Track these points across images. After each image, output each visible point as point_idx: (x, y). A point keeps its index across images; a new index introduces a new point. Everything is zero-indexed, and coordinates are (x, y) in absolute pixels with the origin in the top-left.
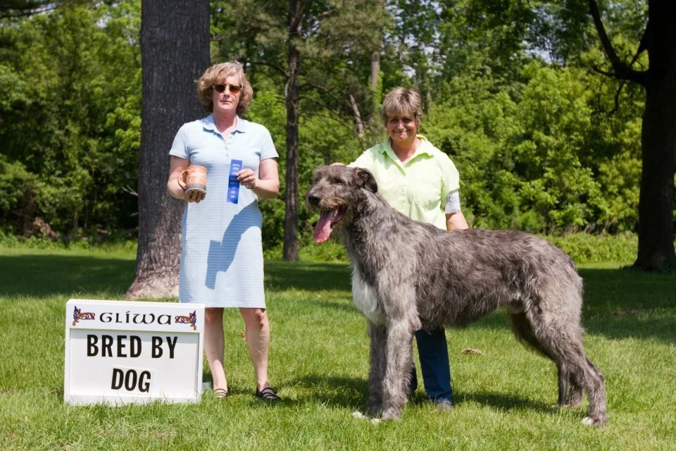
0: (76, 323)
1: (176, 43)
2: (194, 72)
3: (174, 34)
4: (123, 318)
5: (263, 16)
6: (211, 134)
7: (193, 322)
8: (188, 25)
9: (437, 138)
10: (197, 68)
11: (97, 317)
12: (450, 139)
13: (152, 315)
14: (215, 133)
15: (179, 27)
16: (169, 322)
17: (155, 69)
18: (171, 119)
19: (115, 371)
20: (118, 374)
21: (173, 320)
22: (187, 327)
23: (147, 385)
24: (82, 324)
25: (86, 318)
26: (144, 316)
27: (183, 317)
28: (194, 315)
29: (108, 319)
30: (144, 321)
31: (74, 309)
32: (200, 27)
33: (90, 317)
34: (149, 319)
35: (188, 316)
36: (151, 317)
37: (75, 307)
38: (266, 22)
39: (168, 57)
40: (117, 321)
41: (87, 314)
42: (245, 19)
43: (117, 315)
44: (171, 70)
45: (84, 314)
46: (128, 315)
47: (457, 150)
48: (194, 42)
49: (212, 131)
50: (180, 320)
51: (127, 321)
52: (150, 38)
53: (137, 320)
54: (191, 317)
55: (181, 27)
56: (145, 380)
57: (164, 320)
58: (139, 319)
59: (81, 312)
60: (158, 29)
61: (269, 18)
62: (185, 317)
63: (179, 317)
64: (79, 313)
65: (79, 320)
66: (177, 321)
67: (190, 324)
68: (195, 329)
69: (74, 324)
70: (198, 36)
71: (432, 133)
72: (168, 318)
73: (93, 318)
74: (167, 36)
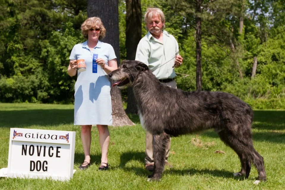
1: (101, 11)
3: (100, 7)
4: (35, 136)
7: (68, 139)
8: (106, 3)
10: (111, 22)
11: (24, 135)
13: (49, 135)
14: (87, 49)
15: (102, 4)
16: (56, 138)
21: (58, 138)
22: (64, 141)
25: (19, 136)
26: (45, 135)
27: (63, 136)
28: (68, 135)
29: (29, 136)
30: (45, 138)
31: (14, 131)
32: (112, 4)
33: (21, 135)
34: (47, 137)
35: (65, 136)
36: (48, 136)
37: (14, 130)
40: (33, 137)
41: (19, 134)
43: (33, 134)
45: (18, 133)
46: (37, 135)
48: (109, 10)
49: (85, 48)
50: (61, 138)
51: (37, 138)
52: (90, 10)
53: (41, 137)
54: (66, 136)
57: (54, 137)
58: (43, 137)
59: (17, 133)
60: (93, 6)
62: (64, 136)
63: (61, 136)
64: (16, 133)
65: (16, 136)
66: (60, 138)
67: (66, 140)
68: (68, 142)
69: (13, 139)
70: (111, 8)
72: (56, 136)
73: (22, 135)
74: (97, 9)
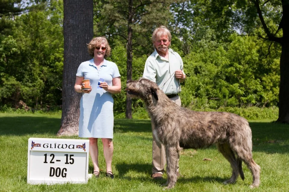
0: (33, 148)
1: (78, 26)
2: (86, 38)
3: (78, 22)
4: (53, 146)
5: (117, 15)
6: (92, 67)
8: (84, 18)
9: (192, 66)
10: (88, 37)
11: (42, 146)
12: (198, 66)
13: (66, 145)
14: (94, 67)
15: (80, 19)
16: (73, 148)
17: (70, 37)
18: (76, 59)
19: (51, 168)
20: (52, 170)
21: (75, 147)
22: (81, 150)
23: (65, 174)
24: (35, 148)
25: (37, 146)
26: (63, 145)
27: (80, 146)
28: (84, 144)
29: (47, 147)
30: (62, 147)
32: (89, 19)
33: (39, 145)
34: (64, 146)
35: (82, 145)
37: (32, 141)
38: (118, 17)
39: (75, 32)
40: (51, 147)
41: (37, 144)
42: (109, 16)
43: (51, 145)
44: (76, 38)
46: (55, 145)
47: (200, 71)
48: (86, 25)
49: (93, 66)
50: (78, 147)
51: (55, 147)
52: (67, 24)
53: (59, 147)
54: (83, 145)
55: (81, 19)
56: (64, 172)
57: (71, 147)
58: (60, 146)
59: (35, 143)
60: (71, 20)
61: (119, 15)
62: (81, 146)
63: (78, 146)
64: (34, 144)
65: (34, 147)
66: (77, 147)
67: (83, 149)
68: (85, 151)
69: (32, 149)
70: (88, 23)
71: (190, 64)
72: (73, 146)
73: (40, 146)
74: (75, 23)
